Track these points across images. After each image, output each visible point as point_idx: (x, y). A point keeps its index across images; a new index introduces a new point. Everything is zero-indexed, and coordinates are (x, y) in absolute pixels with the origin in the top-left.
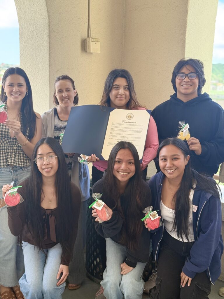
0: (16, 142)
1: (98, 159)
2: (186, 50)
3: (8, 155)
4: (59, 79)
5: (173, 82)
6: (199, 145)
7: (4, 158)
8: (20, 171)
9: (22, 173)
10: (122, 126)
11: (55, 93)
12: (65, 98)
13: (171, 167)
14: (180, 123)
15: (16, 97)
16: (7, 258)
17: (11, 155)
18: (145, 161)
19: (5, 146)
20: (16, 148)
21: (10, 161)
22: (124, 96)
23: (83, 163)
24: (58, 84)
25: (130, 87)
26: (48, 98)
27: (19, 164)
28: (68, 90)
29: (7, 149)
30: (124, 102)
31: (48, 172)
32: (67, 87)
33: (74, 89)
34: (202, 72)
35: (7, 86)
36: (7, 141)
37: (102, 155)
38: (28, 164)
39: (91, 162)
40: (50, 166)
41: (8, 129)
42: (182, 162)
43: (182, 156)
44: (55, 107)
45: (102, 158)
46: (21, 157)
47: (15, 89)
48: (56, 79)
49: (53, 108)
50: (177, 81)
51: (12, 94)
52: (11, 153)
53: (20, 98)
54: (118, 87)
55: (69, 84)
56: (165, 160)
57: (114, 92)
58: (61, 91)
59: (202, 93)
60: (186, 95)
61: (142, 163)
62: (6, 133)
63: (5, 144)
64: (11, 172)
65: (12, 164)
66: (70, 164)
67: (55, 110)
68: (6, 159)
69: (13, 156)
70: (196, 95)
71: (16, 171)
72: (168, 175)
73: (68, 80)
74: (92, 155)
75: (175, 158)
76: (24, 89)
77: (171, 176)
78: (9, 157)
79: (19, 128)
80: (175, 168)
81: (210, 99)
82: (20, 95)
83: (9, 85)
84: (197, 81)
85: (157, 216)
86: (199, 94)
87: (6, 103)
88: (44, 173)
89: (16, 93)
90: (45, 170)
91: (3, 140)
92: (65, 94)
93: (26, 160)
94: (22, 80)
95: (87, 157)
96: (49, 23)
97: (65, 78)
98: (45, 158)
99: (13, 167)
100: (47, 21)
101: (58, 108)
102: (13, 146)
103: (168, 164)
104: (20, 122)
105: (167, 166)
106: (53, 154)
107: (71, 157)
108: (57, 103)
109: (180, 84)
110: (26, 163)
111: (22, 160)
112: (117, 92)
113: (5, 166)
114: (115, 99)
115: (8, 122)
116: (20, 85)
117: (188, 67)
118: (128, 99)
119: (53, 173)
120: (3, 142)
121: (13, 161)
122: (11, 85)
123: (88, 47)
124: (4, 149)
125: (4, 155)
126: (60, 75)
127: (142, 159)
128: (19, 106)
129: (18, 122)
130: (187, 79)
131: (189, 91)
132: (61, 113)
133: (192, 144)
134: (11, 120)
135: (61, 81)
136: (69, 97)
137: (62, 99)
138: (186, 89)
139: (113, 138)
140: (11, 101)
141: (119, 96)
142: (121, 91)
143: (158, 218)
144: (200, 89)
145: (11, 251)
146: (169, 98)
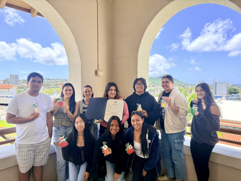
0: (66, 115)
1: (102, 121)
2: (138, 74)
3: (62, 121)
4: (85, 87)
5: (134, 87)
6: (146, 113)
7: (61, 122)
8: (68, 128)
9: (69, 129)
10: (112, 106)
11: (83, 93)
12: (88, 95)
13: (136, 124)
14: (137, 104)
15: (68, 96)
16: (62, 169)
17: (64, 121)
18: (123, 121)
19: (61, 117)
20: (66, 118)
21: (63, 124)
22: (114, 94)
23: (96, 123)
24: (85, 89)
25: (117, 90)
26: (81, 95)
27: (67, 125)
28: (89, 91)
29: (62, 119)
30: (114, 96)
31: (80, 130)
32: (89, 90)
33: (92, 91)
34: (146, 83)
35: (64, 91)
36: (62, 115)
37: (104, 119)
38: (72, 125)
39: (99, 123)
40: (81, 127)
41: (63, 110)
42: (141, 122)
43: (141, 119)
44: (83, 99)
45: (104, 121)
46: (68, 122)
47: (68, 92)
48: (84, 87)
49: (82, 99)
50: (136, 86)
51: (66, 94)
52: (64, 120)
53: (70, 96)
54: (112, 90)
55: (90, 89)
56: (134, 121)
57: (110, 92)
58: (86, 92)
59: (146, 91)
60: (140, 92)
61: (122, 122)
62: (62, 111)
63: (61, 116)
64: (64, 129)
65: (64, 125)
66: (90, 124)
67: (83, 100)
68: (61, 123)
69: (65, 121)
70: (143, 92)
71: (66, 128)
72: (135, 128)
73: (89, 87)
74: (100, 120)
75: (138, 120)
76: (72, 92)
77: (137, 128)
78: (63, 122)
79: (68, 109)
80: (138, 125)
81: (149, 94)
82: (70, 94)
83: (65, 91)
84: (143, 86)
85: (132, 147)
86: (145, 92)
87: (63, 98)
88: (78, 130)
89: (68, 94)
90: (79, 129)
91: (61, 114)
92: (88, 93)
93: (71, 123)
94: (71, 88)
95: (97, 121)
96: (81, 64)
97: (88, 86)
98: (79, 123)
99: (65, 126)
100: (80, 64)
101: (85, 99)
102: (65, 117)
103: (135, 123)
104: (69, 107)
105: (135, 124)
106: (82, 121)
107: (90, 121)
108: (84, 97)
109: (137, 87)
110: (71, 124)
111: (69, 123)
112: (111, 92)
113: (61, 126)
114: (110, 95)
115: (64, 106)
116: (70, 90)
117: (140, 81)
118: (116, 95)
119: (83, 129)
120: (61, 115)
121: (65, 124)
122: (66, 90)
123: (98, 73)
124: (61, 119)
125: (61, 121)
126: (86, 85)
127: (122, 121)
128: (69, 99)
129: (68, 106)
130: (140, 86)
131: (141, 90)
132: (86, 101)
133: (143, 113)
134: (65, 105)
135: (86, 88)
136: (89, 95)
137: (87, 95)
138: (139, 90)
139: (109, 111)
140: (66, 97)
141: (112, 94)
142: (113, 92)
143: (132, 148)
144: (145, 89)
145: (63, 166)
146: (132, 94)
